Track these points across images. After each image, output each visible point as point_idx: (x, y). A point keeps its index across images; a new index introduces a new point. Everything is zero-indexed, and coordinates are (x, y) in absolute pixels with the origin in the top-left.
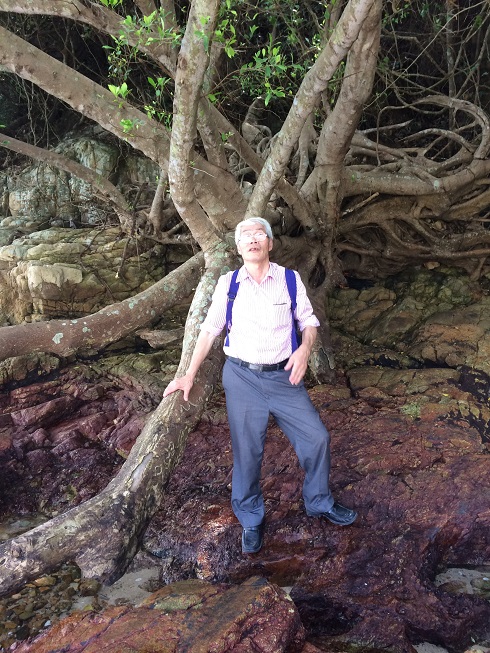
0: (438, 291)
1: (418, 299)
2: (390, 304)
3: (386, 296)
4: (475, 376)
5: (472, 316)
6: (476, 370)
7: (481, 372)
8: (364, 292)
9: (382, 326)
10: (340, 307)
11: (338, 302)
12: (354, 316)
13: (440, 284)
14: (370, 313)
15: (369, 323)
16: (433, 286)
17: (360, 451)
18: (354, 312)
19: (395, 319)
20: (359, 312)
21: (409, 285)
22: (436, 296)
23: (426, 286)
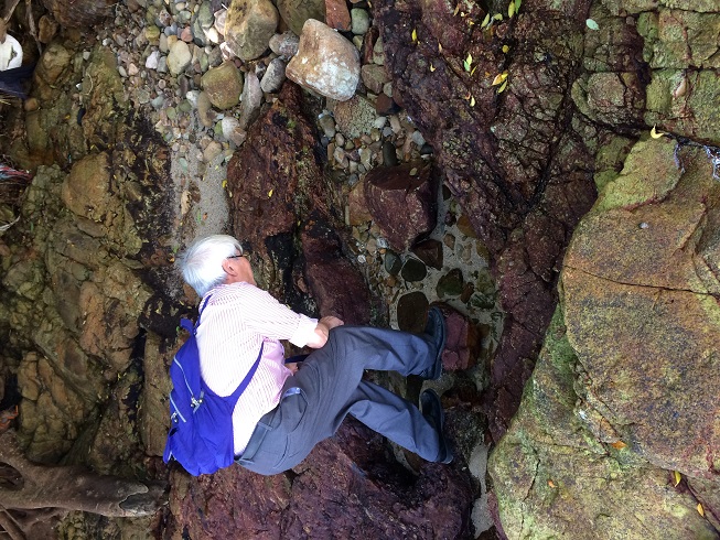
0: (24, 298)
1: (36, 324)
2: (44, 363)
3: (32, 366)
4: (153, 312)
5: (65, 281)
6: (145, 308)
7: (147, 304)
8: (24, 394)
9: (78, 382)
10: (48, 427)
11: (40, 429)
12: (62, 408)
13: (14, 294)
14: (58, 388)
15: (71, 393)
16: (16, 304)
17: (261, 497)
18: (55, 409)
19: (67, 365)
20: (55, 403)
21: (14, 330)
22: (33, 301)
23: (16, 311)
